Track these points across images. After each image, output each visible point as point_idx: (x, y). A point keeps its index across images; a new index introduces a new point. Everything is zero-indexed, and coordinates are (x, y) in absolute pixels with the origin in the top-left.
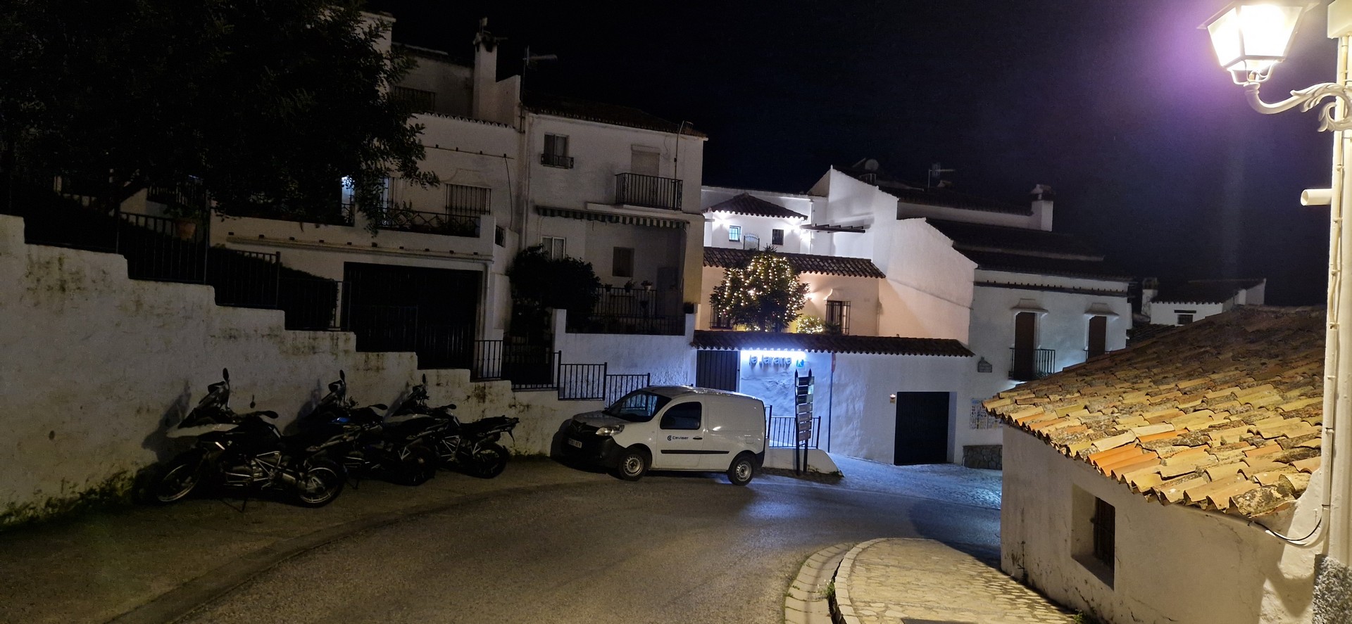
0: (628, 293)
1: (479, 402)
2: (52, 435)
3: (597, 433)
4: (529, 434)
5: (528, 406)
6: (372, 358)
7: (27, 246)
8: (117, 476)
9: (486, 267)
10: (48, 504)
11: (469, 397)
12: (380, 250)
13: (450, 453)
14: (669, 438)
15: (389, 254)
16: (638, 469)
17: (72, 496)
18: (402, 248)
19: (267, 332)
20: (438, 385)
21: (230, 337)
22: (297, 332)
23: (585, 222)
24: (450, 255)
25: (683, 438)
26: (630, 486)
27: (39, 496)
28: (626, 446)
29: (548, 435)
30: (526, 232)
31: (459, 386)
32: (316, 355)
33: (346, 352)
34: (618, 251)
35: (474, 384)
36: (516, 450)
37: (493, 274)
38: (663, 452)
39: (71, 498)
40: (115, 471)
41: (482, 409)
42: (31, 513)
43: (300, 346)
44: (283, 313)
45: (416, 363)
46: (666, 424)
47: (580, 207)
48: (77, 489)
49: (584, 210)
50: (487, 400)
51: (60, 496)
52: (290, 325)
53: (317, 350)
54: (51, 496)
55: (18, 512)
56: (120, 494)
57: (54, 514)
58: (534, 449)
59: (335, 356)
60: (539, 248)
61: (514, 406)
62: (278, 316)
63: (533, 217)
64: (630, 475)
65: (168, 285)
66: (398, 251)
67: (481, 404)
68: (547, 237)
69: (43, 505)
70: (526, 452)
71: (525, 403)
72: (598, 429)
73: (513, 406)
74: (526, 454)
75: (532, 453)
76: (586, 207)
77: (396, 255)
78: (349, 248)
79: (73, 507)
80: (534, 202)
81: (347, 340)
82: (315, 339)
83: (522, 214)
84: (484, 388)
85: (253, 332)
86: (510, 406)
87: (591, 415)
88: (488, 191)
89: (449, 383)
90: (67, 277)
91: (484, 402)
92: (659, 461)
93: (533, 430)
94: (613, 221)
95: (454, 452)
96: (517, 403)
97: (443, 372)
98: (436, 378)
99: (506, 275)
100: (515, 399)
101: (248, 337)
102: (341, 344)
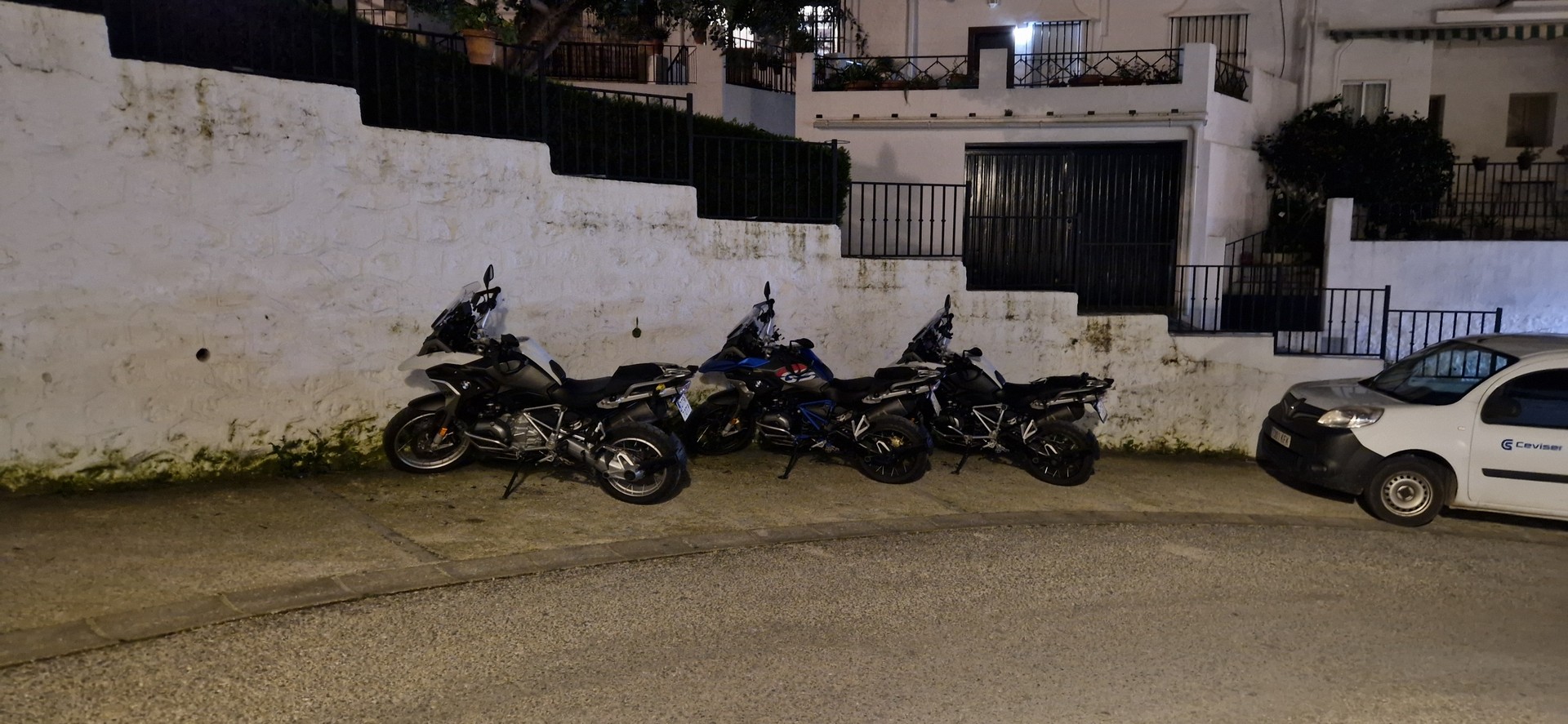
0: (1525, 173)
1: (1097, 351)
2: (202, 354)
3: (1321, 421)
4: (1208, 413)
5: (1205, 363)
6: (874, 268)
7: (118, 62)
8: (356, 423)
9: (1193, 131)
10: (200, 456)
11: (1075, 341)
12: (1016, 120)
13: (987, 433)
14: (1507, 445)
15: (1027, 125)
16: (1417, 502)
17: (256, 447)
18: (1050, 114)
19: (660, 219)
20: (1010, 317)
21: (585, 225)
22: (722, 222)
23: (1430, 45)
24: (1129, 118)
25: (1546, 447)
26: (1393, 536)
27: (180, 444)
28: (1385, 452)
29: (1252, 417)
30: (1310, 79)
31: (1054, 321)
32: (762, 263)
33: (822, 257)
34: (1517, 101)
35: (1085, 319)
36: (1178, 440)
37: (1207, 144)
38: (1488, 472)
39: (253, 451)
40: (350, 415)
41: (1104, 363)
42: (164, 466)
43: (730, 244)
44: (693, 191)
45: (964, 280)
46: (1496, 411)
47: (1422, 21)
48: (266, 438)
49: (1432, 25)
50: (1114, 349)
51: (227, 446)
52: (707, 209)
53: (762, 253)
54: (206, 445)
55: (127, 465)
56: (365, 451)
57: (215, 472)
58: (1221, 441)
59: (799, 264)
60: (1333, 103)
61: (1175, 361)
62: (685, 196)
63: (1324, 47)
64: (1397, 513)
65: (447, 137)
66: (1044, 120)
67: (1101, 355)
68: (1350, 83)
69: (189, 456)
70: (1201, 444)
71: (1198, 357)
72: (1322, 412)
73: (1172, 361)
74: (1201, 449)
75: (1214, 448)
76: (1434, 20)
77: (1039, 125)
78: (972, 121)
79: (258, 463)
80: (1326, 24)
81: (823, 238)
82: (757, 235)
83: (1303, 49)
84: (1108, 326)
85: (631, 220)
86: (1165, 362)
87: (1322, 388)
88: (1242, 20)
89: (1033, 317)
90: (216, 114)
91: (1107, 351)
92: (1472, 491)
93: (1217, 407)
94: (1493, 36)
95: (994, 432)
96: (1180, 357)
97: (1020, 296)
98: (1006, 305)
99: (1253, 149)
100: (1175, 348)
101: (622, 227)
102: (812, 245)
